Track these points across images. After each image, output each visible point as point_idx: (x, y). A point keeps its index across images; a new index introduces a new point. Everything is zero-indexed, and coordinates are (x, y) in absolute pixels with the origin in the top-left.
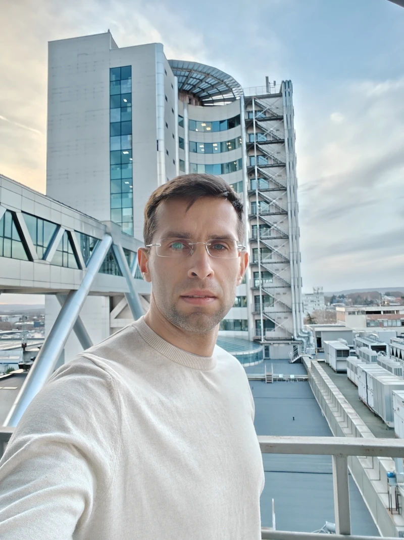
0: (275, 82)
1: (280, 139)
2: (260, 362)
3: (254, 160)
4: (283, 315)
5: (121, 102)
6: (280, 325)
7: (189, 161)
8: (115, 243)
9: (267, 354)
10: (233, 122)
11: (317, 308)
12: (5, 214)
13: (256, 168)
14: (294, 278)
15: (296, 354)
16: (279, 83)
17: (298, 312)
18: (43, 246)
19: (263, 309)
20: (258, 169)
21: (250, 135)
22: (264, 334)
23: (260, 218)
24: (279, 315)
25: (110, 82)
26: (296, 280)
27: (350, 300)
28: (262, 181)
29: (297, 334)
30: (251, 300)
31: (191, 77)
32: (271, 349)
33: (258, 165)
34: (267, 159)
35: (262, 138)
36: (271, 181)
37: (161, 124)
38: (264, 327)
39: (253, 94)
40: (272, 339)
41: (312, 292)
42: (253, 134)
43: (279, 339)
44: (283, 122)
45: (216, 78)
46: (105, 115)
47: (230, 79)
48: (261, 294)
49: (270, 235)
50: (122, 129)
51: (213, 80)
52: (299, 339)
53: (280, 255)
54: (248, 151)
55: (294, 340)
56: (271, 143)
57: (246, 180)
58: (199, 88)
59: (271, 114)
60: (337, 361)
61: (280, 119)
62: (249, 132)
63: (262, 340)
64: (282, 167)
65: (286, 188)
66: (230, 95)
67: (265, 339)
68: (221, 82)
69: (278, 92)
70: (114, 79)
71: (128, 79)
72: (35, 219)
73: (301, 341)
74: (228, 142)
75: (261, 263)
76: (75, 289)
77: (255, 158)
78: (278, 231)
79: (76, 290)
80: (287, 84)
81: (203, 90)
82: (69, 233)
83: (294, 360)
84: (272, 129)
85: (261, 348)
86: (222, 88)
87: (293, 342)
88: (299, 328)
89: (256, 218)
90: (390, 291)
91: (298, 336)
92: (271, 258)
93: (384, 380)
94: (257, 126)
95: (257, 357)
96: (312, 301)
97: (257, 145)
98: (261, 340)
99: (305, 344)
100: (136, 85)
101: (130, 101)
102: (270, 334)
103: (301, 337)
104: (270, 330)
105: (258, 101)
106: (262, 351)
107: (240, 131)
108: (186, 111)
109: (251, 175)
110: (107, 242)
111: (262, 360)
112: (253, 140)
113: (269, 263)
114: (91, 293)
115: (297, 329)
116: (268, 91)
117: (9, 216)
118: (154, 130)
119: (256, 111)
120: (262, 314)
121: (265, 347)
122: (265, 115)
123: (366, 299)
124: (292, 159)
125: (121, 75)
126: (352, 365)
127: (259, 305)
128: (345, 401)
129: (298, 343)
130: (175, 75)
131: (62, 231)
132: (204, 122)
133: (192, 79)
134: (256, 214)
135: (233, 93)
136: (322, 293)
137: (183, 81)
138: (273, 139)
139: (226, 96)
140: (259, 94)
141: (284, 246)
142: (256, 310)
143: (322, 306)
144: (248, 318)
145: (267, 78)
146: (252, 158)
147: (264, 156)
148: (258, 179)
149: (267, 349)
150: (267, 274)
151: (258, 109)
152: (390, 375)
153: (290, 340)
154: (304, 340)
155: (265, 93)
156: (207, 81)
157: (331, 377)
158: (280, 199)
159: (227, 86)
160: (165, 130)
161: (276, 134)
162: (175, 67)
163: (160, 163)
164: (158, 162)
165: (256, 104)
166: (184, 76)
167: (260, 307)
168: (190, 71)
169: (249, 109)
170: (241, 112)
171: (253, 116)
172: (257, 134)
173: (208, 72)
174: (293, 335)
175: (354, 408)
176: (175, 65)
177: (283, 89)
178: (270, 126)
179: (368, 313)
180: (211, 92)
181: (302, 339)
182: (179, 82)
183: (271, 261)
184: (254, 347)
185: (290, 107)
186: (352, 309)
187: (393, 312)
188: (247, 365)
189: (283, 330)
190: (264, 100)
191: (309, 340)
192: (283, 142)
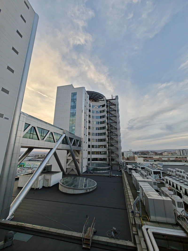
2: (109, 171)
5: (74, 100)
7: (91, 115)
8: (66, 136)
10: (103, 106)
12: (31, 128)
13: (109, 117)
15: (120, 169)
16: (115, 96)
17: (120, 156)
23: (110, 130)
24: (116, 157)
25: (71, 96)
26: (120, 147)
27: (140, 153)
28: (110, 121)
29: (120, 163)
30: (108, 153)
35: (110, 110)
36: (113, 120)
37: (83, 106)
38: (111, 160)
39: (108, 99)
40: (113, 164)
43: (115, 164)
44: (116, 106)
46: (69, 104)
47: (103, 95)
48: (110, 151)
49: (113, 135)
50: (73, 107)
52: (121, 164)
53: (115, 140)
54: (107, 113)
55: (119, 164)
56: (113, 111)
57: (106, 120)
59: (113, 104)
60: (129, 171)
62: (107, 108)
64: (116, 117)
65: (117, 122)
66: (103, 99)
67: (111, 164)
68: (100, 96)
71: (76, 95)
72: (41, 129)
74: (102, 111)
75: (110, 142)
76: (52, 148)
77: (109, 115)
78: (115, 134)
80: (117, 97)
81: (96, 98)
82: (52, 133)
83: (119, 171)
85: (110, 167)
86: (101, 97)
88: (121, 161)
91: (121, 163)
94: (109, 107)
95: (108, 169)
96: (129, 153)
97: (109, 112)
99: (123, 166)
100: (78, 97)
101: (76, 101)
102: (113, 162)
104: (113, 161)
105: (109, 101)
107: (105, 108)
108: (91, 103)
109: (108, 119)
110: (64, 135)
112: (108, 110)
117: (33, 128)
118: (82, 108)
120: (110, 157)
124: (118, 115)
125: (74, 94)
127: (110, 154)
130: (88, 94)
132: (96, 106)
133: (93, 95)
139: (102, 100)
140: (110, 99)
141: (116, 138)
143: (132, 155)
144: (107, 158)
145: (112, 95)
147: (111, 114)
149: (112, 167)
150: (112, 145)
151: (110, 103)
153: (118, 164)
155: (111, 99)
156: (97, 96)
158: (116, 125)
159: (102, 97)
160: (84, 107)
161: (114, 109)
162: (89, 92)
163: (83, 115)
166: (91, 95)
168: (92, 93)
169: (107, 103)
170: (105, 103)
173: (97, 94)
174: (119, 163)
176: (88, 92)
177: (116, 98)
178: (113, 107)
179: (144, 157)
180: (98, 99)
181: (122, 164)
182: (89, 96)
183: (113, 142)
184: (108, 166)
185: (118, 102)
186: (139, 156)
187: (151, 157)
188: (105, 171)
189: (116, 161)
190: (111, 100)
191: (123, 165)
192: (116, 111)
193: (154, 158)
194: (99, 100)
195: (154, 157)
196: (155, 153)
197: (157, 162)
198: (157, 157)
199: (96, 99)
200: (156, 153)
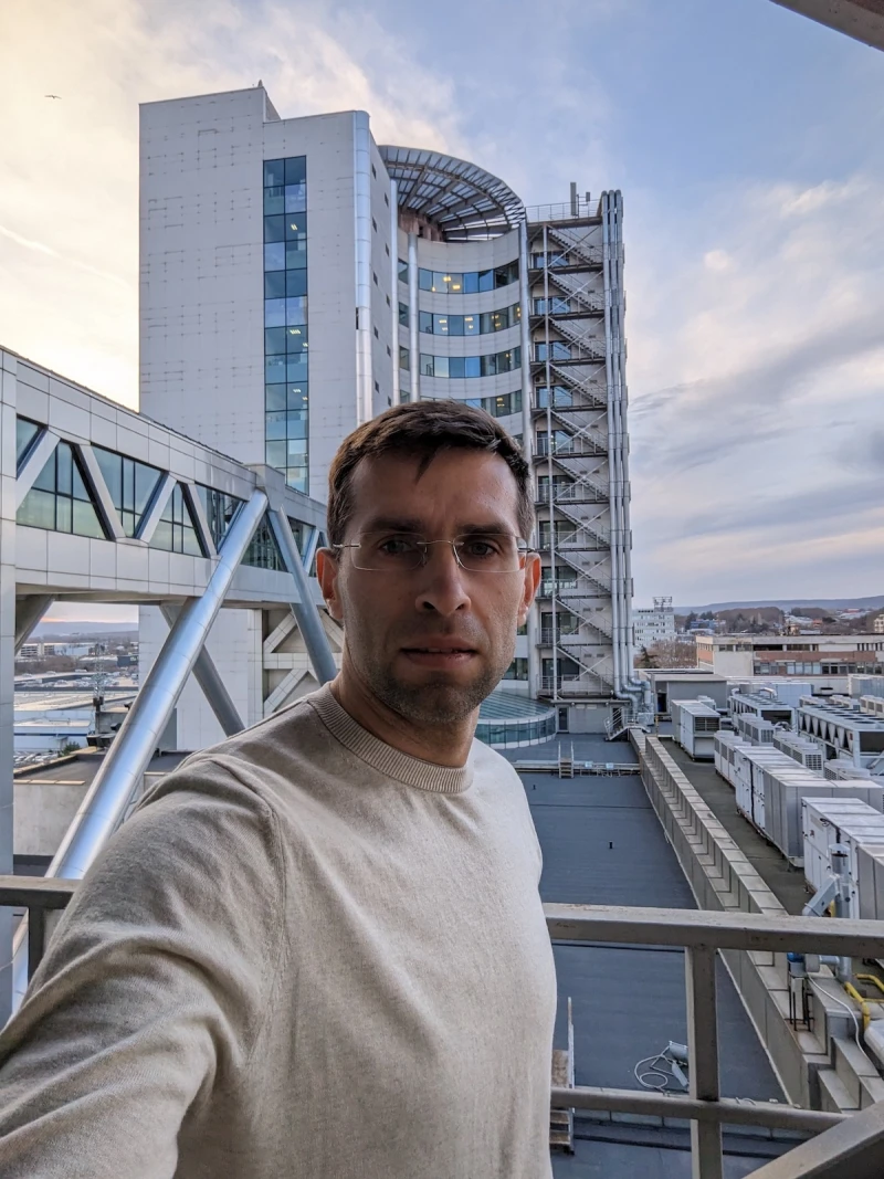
0: (588, 194)
1: (596, 310)
2: (549, 738)
3: (544, 349)
4: (594, 651)
5: (284, 229)
6: (589, 670)
7: (418, 349)
8: (272, 508)
9: (564, 724)
10: (503, 276)
11: (661, 637)
12: (56, 448)
13: (548, 365)
14: (618, 579)
15: (618, 724)
16: (596, 196)
17: (623, 645)
18: (133, 513)
19: (558, 639)
20: (551, 368)
21: (536, 300)
22: (559, 687)
23: (554, 462)
24: (588, 649)
25: (264, 188)
26: (622, 582)
27: (724, 623)
28: (559, 392)
29: (621, 685)
30: (534, 622)
31: (424, 182)
32: (571, 713)
33: (552, 361)
34: (570, 348)
35: (560, 307)
36: (576, 391)
37: (362, 277)
38: (559, 673)
39: (545, 218)
40: (573, 696)
41: (651, 606)
42: (543, 299)
43: (586, 696)
44: (602, 275)
45: (472, 184)
46: (251, 257)
47: (501, 186)
48: (554, 610)
49: (574, 495)
50: (286, 284)
51: (467, 189)
52: (625, 696)
53: (592, 536)
54: (532, 333)
55: (615, 697)
56: (579, 316)
57: (529, 389)
58: (439, 203)
59: (580, 260)
60: (696, 738)
61: (597, 269)
62: (536, 294)
63: (555, 697)
64: (598, 365)
65: (606, 405)
66: (499, 221)
67: (561, 695)
68: (483, 192)
69: (594, 214)
70: (271, 184)
71: (299, 183)
72: (119, 458)
73: (628, 699)
74: (495, 313)
75: (556, 549)
76: (197, 594)
77: (546, 347)
78: (589, 488)
79: (199, 598)
80: (612, 199)
81: (448, 209)
82: (184, 487)
83: (615, 735)
84: (579, 290)
85: (553, 713)
86: (485, 204)
87: (612, 701)
88: (624, 674)
89: (547, 462)
90: (802, 606)
91: (623, 691)
92: (575, 541)
93: (787, 777)
94: (552, 283)
95: (544, 729)
96: (651, 624)
97: (550, 322)
98: (553, 698)
99: (636, 705)
100: (316, 196)
101: (303, 228)
102: (569, 686)
103: (629, 692)
104: (571, 679)
105: (554, 232)
106: (553, 718)
107: (517, 293)
108: (412, 249)
109: (538, 380)
110: (258, 505)
111: (554, 735)
112: (543, 309)
113: (571, 550)
114: (227, 604)
115: (621, 677)
116: (573, 213)
117: (66, 452)
118: (351, 289)
119: (549, 254)
120: (555, 648)
121: (560, 710)
122: (568, 260)
123: (754, 622)
124: (617, 349)
125: (285, 175)
126: (724, 747)
127: (551, 630)
128: (710, 815)
129: (623, 704)
130: (393, 177)
131: (170, 484)
132: (448, 274)
133: (424, 186)
134: (547, 454)
135: (506, 216)
136: (670, 609)
137: (408, 190)
138: (583, 310)
139: (491, 222)
140: (558, 218)
141: (599, 518)
142: (544, 641)
143: (669, 634)
144: (529, 655)
145: (573, 186)
146: (541, 346)
147: (564, 342)
148: (552, 387)
149: (563, 714)
150: (567, 572)
151: (554, 248)
152: (797, 768)
153: (606, 696)
154: (634, 699)
155: (569, 217)
156: (455, 191)
157: (685, 769)
158: (594, 427)
159: (494, 201)
160: (371, 287)
161: (590, 299)
162: (393, 161)
163: (362, 353)
164: (358, 350)
165: (551, 239)
166: (409, 179)
167: (551, 635)
168: (422, 169)
169: (536, 249)
170: (520, 254)
171: (543, 263)
172: (550, 299)
173: (456, 172)
174: (613, 687)
175: (727, 828)
176: (392, 157)
177: (604, 208)
178: (577, 284)
179: (757, 647)
180: (463, 213)
181: (631, 696)
182: (400, 192)
183: (573, 545)
184: (540, 710)
185: (616, 246)
186: (726, 641)
187: (807, 646)
188: (524, 744)
189: (595, 678)
190: (566, 231)
191: (642, 697)
192: (601, 315)
193: (826, 654)
194: (469, 225)
195: (821, 649)
196: (821, 621)
197: (851, 676)
198: (846, 645)
199: (450, 216)
200: (827, 621)
